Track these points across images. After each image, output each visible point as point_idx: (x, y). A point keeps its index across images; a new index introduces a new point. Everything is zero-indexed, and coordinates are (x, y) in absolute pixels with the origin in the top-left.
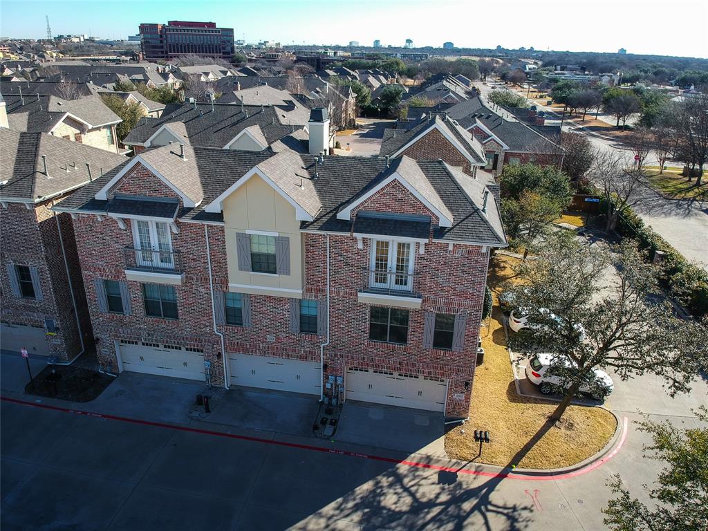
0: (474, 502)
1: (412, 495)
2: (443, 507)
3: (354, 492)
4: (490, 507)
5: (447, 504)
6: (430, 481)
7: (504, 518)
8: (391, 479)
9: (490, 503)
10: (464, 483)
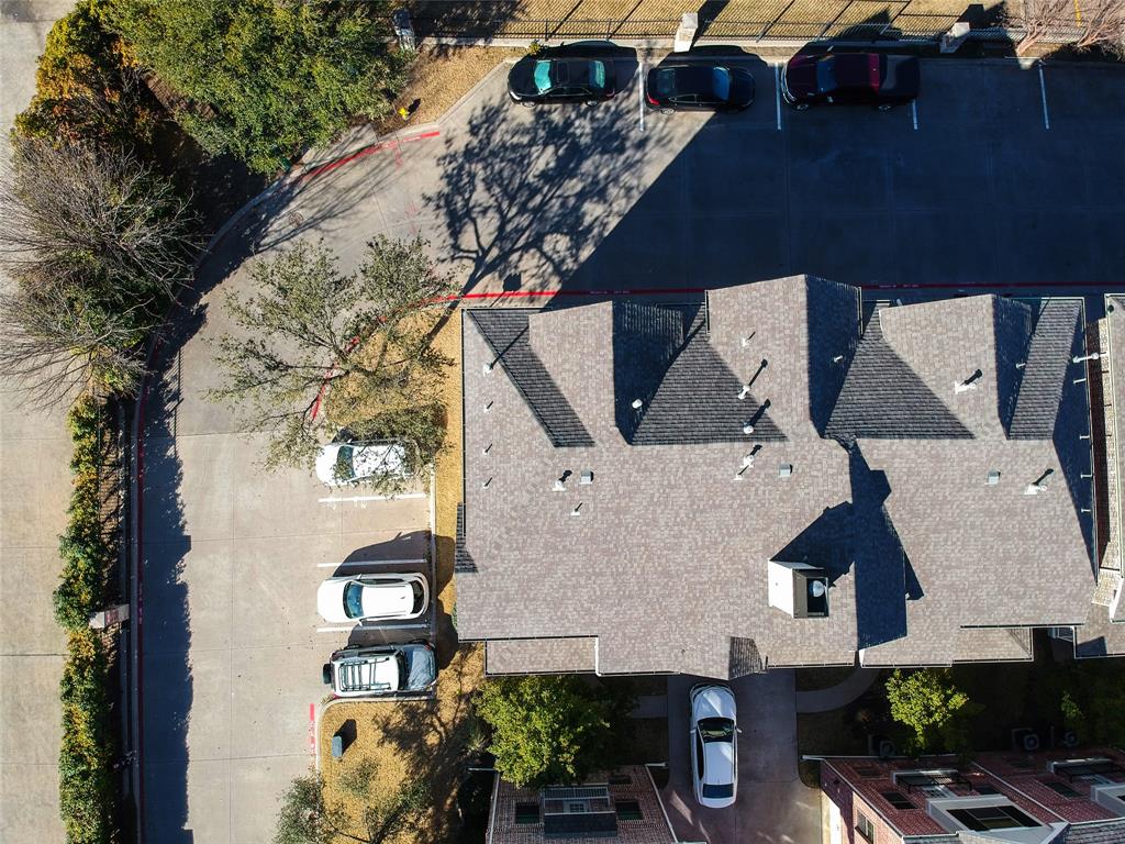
0: (489, 259)
1: (543, 254)
2: (516, 247)
3: (595, 245)
4: (474, 255)
5: (512, 251)
6: (528, 273)
7: (463, 247)
8: (565, 268)
9: (474, 260)
10: (497, 278)
